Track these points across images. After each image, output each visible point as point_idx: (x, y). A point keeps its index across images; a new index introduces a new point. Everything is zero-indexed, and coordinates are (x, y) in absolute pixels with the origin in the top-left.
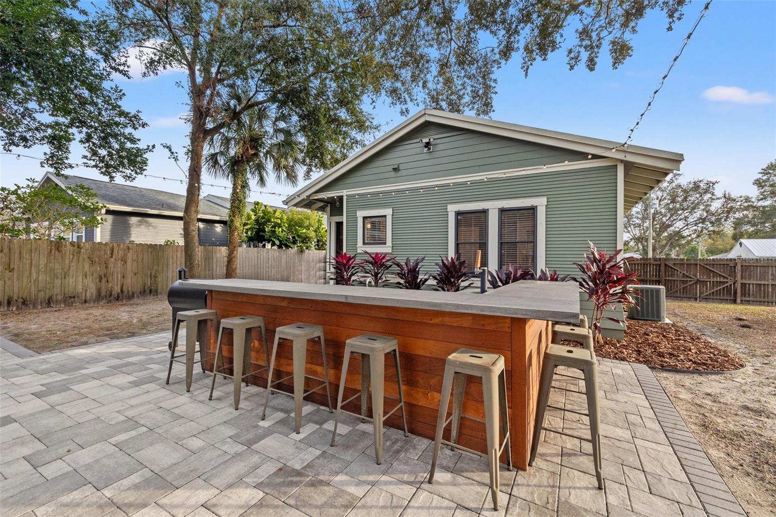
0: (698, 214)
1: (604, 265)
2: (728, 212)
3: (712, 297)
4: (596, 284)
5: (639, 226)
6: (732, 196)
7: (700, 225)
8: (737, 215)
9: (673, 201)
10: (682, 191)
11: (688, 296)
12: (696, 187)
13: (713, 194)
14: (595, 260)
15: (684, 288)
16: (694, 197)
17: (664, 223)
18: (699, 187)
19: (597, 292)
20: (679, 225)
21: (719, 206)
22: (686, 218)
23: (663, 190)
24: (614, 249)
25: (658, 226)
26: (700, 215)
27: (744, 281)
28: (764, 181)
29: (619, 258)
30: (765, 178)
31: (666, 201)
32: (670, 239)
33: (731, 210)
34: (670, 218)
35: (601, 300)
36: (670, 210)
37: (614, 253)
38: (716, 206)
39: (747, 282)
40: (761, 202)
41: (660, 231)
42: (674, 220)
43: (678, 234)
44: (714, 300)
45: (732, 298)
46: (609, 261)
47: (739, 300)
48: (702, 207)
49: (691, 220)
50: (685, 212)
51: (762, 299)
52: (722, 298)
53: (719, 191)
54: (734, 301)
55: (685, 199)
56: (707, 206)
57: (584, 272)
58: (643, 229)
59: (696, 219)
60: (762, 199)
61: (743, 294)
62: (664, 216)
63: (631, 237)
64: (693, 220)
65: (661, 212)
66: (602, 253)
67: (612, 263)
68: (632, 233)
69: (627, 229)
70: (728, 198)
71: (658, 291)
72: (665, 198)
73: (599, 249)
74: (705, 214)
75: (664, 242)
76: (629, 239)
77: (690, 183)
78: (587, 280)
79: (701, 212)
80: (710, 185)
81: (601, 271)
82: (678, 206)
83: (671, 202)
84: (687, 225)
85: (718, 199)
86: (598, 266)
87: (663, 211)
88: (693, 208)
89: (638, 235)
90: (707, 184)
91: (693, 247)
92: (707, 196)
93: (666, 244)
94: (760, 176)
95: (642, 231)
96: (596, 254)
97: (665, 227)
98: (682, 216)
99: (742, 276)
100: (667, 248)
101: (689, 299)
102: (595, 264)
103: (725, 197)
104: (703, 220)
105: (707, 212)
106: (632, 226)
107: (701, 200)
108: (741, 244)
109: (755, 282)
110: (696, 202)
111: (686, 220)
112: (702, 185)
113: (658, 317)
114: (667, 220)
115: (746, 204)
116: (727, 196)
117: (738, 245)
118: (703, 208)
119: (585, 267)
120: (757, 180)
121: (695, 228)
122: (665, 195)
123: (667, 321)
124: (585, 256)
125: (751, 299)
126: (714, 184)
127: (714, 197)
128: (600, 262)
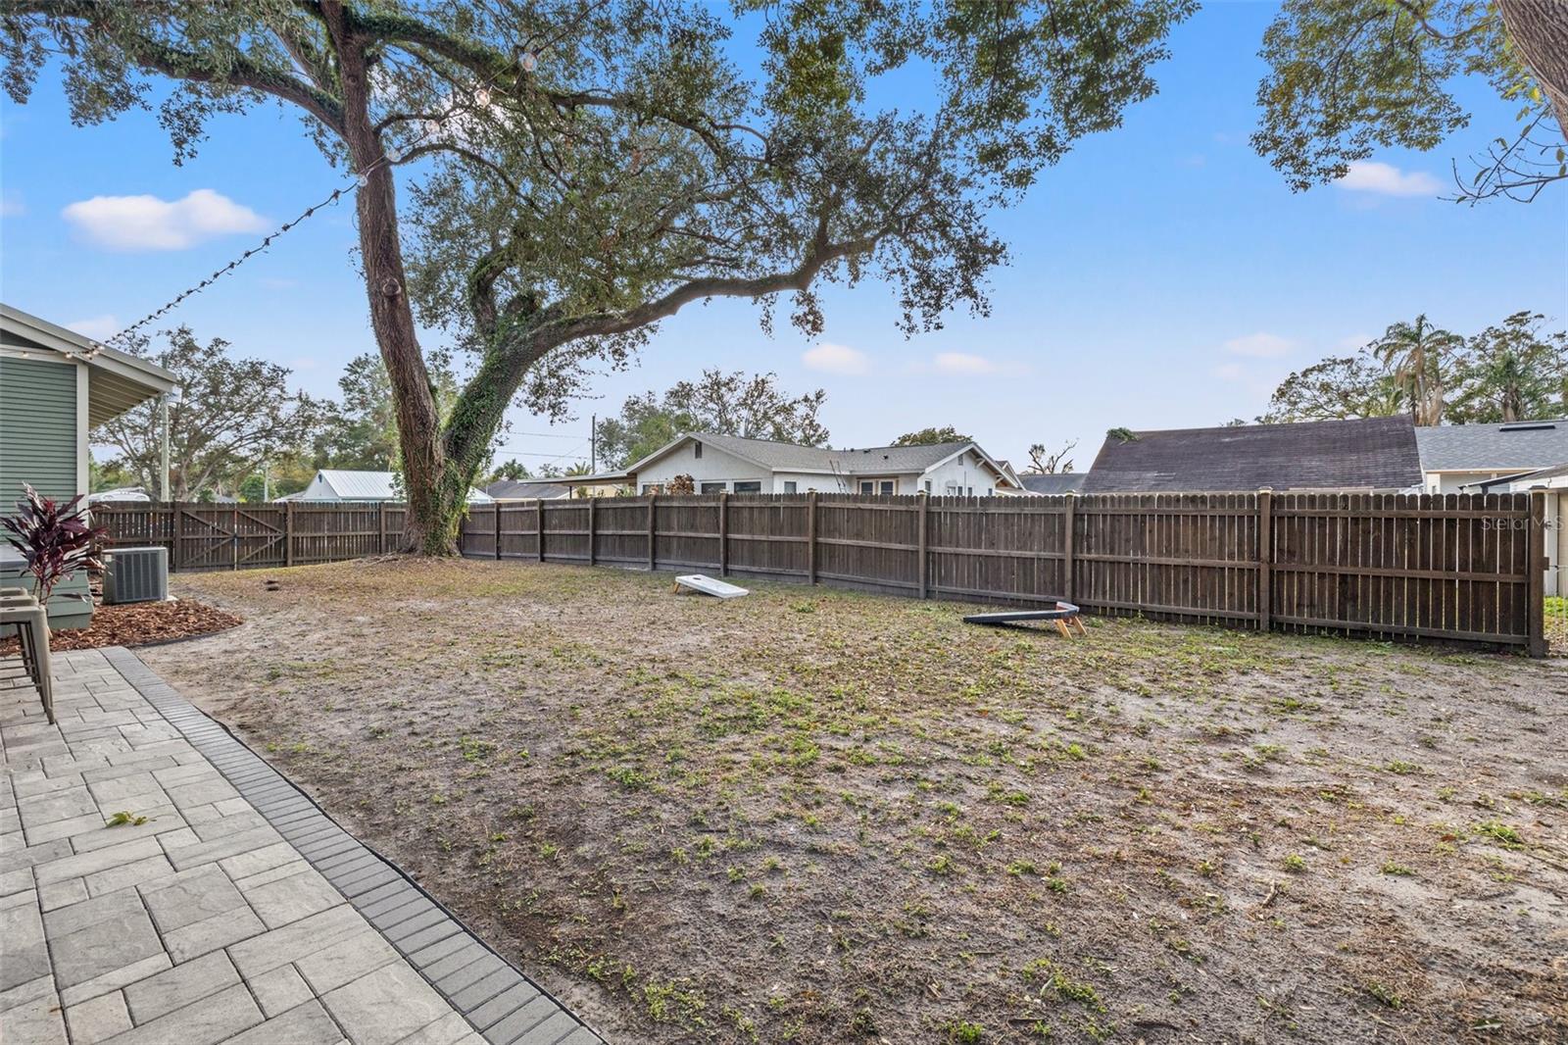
0: (260, 420)
1: (52, 518)
2: (306, 424)
3: (254, 561)
4: (38, 547)
5: (145, 432)
6: (312, 399)
7: (263, 441)
8: (318, 431)
9: (215, 392)
10: (231, 375)
11: (221, 563)
12: (255, 371)
13: (282, 390)
14: (36, 510)
15: (213, 551)
16: (252, 388)
17: (197, 431)
18: (259, 372)
19: (40, 559)
20: (226, 437)
21: (293, 412)
22: (239, 425)
23: (193, 366)
24: (72, 493)
25: (186, 435)
26: (263, 424)
27: (296, 534)
28: (352, 382)
29: (82, 505)
30: (352, 378)
31: (202, 388)
32: (210, 464)
33: (308, 421)
34: (208, 423)
35: (49, 570)
36: (209, 407)
37: (71, 499)
38: (288, 410)
39: (300, 535)
40: (348, 414)
41: (189, 446)
42: (217, 427)
43: (225, 452)
44: (257, 565)
45: (282, 559)
46: (60, 513)
47: (290, 562)
48: (265, 410)
49: (247, 430)
50: (237, 414)
51: (317, 557)
52: (269, 560)
53: (291, 386)
54: (285, 564)
55: (236, 391)
56: (274, 408)
57: (13, 529)
58: (154, 440)
59: (255, 430)
60: (349, 410)
61: (296, 552)
62: (197, 418)
63: (125, 454)
64: (250, 431)
65: (190, 409)
66: (48, 499)
67: (67, 515)
68: (126, 446)
69: (115, 436)
70: (306, 402)
71: (155, 555)
72: (199, 383)
73: (42, 493)
74: (271, 423)
75: (198, 469)
76: (119, 457)
77: (245, 362)
78: (22, 543)
79: (263, 418)
80: (279, 373)
81: (48, 526)
82: (223, 401)
83: (211, 393)
84: (241, 439)
85: (291, 399)
86: (41, 519)
87: (195, 406)
88: (251, 410)
89: (142, 450)
90: (274, 371)
91: (254, 480)
92: (273, 392)
93: (203, 472)
94: (347, 373)
95: (152, 444)
96: (37, 502)
97: (199, 439)
98: (232, 422)
99: (294, 526)
100: (204, 480)
101: (222, 567)
102: (35, 517)
103: (301, 399)
104: (267, 433)
105: (274, 419)
106: (127, 431)
107: (263, 397)
108: (320, 477)
109: (309, 535)
110: (255, 400)
111: (239, 431)
112: (265, 371)
113: (155, 592)
114: (204, 426)
115: (330, 414)
116: (304, 397)
117: (317, 479)
118: (267, 411)
119: (15, 521)
120: (344, 380)
121: (255, 445)
122: (198, 375)
123: (171, 598)
124: (16, 504)
125: (305, 557)
126: (284, 373)
127: (285, 396)
128: (45, 513)
